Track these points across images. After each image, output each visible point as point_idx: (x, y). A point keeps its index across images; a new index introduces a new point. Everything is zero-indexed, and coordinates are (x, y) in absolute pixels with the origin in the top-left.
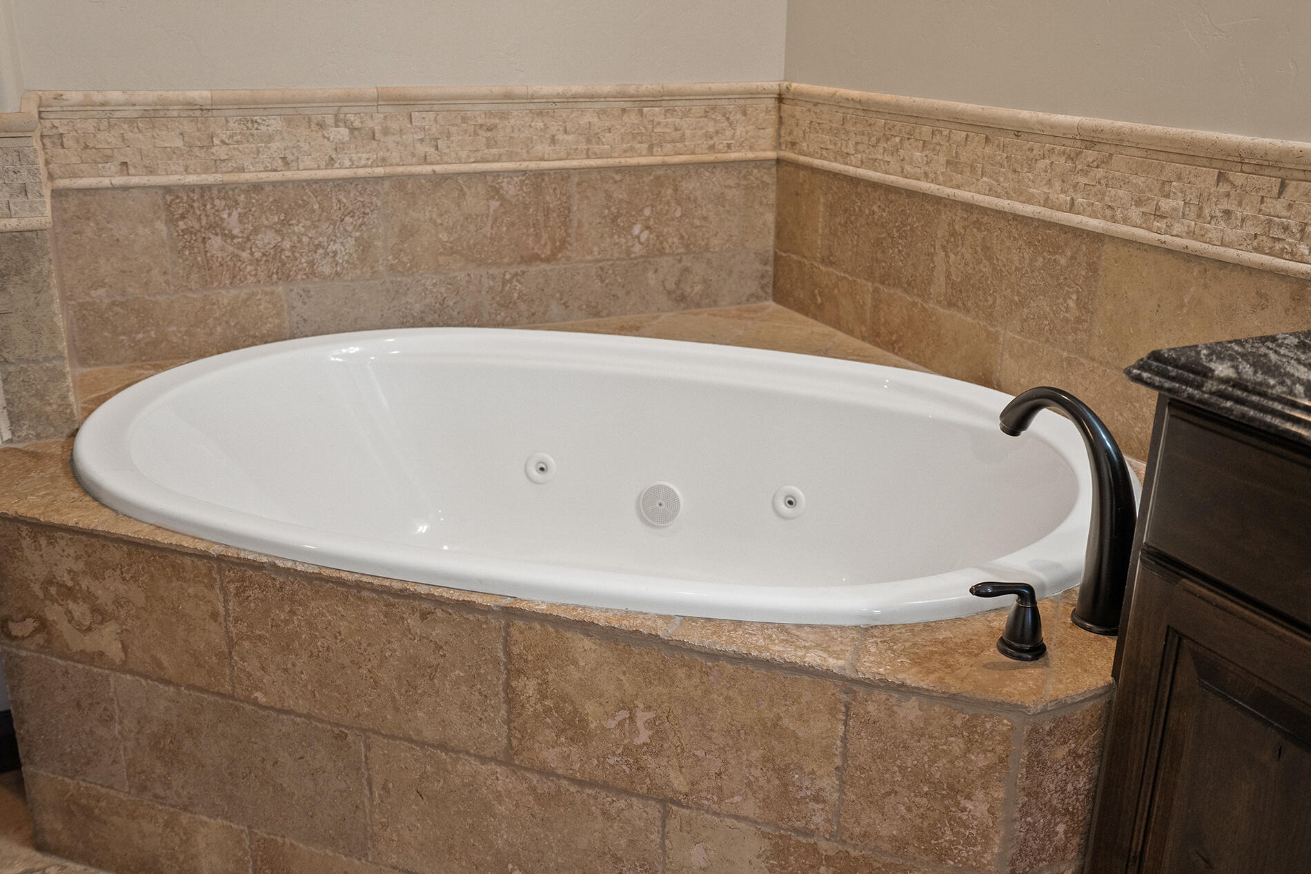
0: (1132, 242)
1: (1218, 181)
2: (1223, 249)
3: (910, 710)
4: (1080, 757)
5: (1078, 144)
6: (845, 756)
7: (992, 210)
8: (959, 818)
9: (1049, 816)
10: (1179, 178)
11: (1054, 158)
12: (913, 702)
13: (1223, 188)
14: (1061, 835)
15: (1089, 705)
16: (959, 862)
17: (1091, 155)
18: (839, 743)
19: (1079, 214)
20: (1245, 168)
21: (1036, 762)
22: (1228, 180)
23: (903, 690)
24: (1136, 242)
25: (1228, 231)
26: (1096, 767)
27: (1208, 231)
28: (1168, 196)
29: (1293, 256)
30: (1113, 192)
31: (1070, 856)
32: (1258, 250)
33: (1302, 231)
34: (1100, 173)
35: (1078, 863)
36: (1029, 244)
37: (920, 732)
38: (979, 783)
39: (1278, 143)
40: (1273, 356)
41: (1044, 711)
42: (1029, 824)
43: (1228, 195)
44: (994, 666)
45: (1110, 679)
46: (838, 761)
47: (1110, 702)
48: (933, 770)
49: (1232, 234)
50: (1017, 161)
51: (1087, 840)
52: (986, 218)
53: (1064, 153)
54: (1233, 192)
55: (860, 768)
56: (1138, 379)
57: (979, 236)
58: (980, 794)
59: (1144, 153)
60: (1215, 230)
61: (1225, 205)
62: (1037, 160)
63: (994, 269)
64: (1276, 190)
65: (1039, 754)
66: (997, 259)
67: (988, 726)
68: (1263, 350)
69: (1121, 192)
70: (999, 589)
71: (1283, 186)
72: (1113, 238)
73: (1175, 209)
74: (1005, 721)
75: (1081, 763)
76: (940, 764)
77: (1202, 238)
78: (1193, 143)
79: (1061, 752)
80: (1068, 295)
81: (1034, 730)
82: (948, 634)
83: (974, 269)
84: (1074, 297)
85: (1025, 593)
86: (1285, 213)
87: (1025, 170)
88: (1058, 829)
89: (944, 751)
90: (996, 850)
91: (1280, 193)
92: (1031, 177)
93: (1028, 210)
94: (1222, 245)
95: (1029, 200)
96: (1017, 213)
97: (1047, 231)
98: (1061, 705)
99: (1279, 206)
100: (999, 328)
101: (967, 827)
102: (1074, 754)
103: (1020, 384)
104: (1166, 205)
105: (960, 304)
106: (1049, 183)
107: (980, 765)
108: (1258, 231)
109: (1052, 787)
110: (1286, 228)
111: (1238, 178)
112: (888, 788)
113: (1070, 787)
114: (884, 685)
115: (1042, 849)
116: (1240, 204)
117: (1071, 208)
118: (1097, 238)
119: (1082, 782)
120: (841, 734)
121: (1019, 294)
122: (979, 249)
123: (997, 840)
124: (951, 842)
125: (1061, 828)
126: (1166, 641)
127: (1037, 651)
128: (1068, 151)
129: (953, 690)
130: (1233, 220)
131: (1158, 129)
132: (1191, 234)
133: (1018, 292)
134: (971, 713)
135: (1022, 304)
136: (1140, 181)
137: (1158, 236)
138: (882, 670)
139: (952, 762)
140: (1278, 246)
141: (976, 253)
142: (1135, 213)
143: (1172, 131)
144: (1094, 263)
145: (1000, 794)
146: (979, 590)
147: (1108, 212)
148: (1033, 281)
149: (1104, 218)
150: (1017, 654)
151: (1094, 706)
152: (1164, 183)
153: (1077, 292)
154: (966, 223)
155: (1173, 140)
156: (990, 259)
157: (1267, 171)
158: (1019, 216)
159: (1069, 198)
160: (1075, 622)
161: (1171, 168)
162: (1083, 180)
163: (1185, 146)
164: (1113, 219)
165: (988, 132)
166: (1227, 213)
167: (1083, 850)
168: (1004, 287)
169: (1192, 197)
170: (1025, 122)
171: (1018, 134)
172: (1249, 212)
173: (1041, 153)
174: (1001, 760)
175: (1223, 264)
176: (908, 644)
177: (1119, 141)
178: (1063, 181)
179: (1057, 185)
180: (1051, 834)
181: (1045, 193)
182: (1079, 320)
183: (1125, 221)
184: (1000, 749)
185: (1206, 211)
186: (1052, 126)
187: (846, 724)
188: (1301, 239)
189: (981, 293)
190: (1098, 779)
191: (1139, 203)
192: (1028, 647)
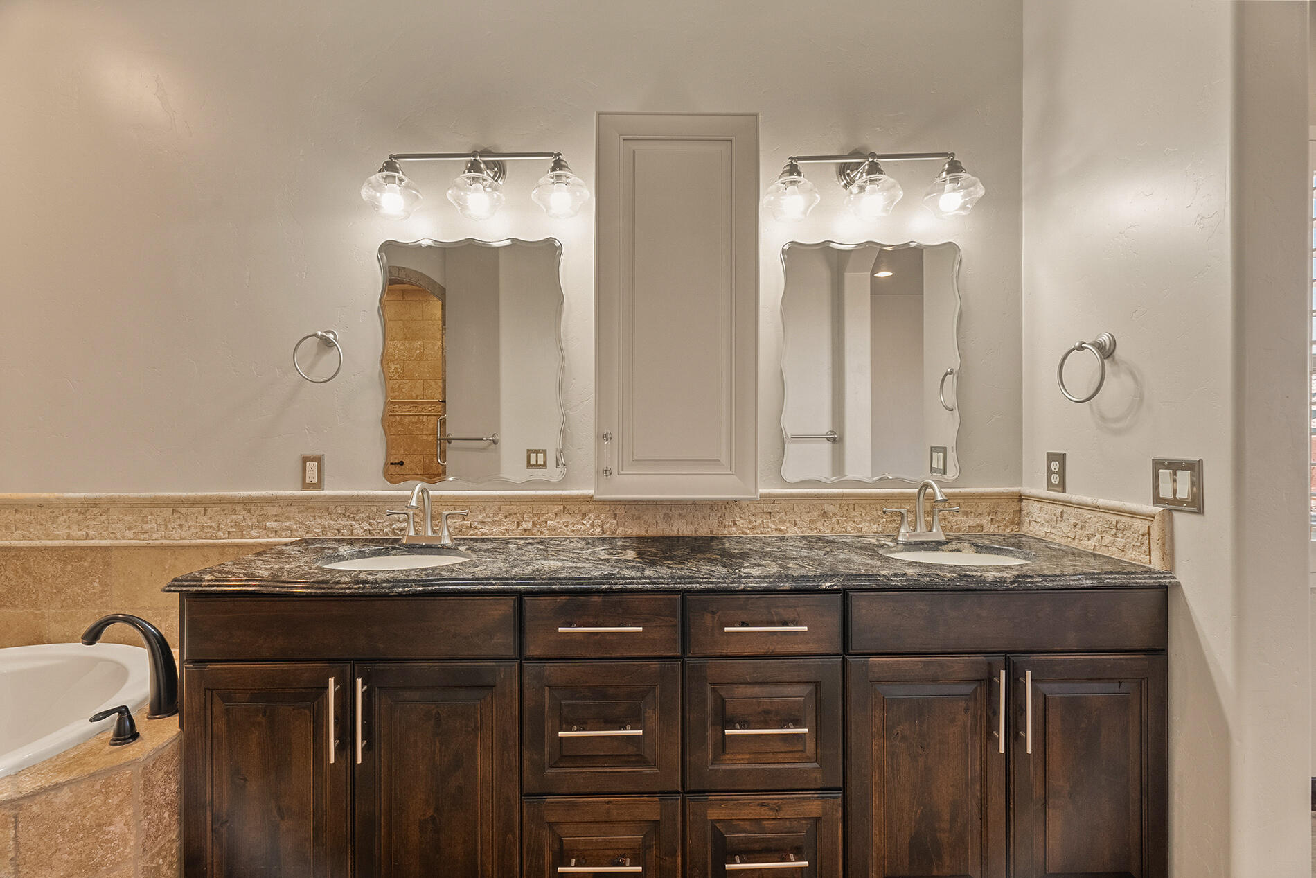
0: (130, 547)
1: (173, 513)
2: (181, 541)
3: (65, 796)
4: (170, 773)
5: (86, 506)
6: (17, 849)
7: (27, 547)
8: (107, 839)
9: (159, 811)
10: (152, 514)
11: (70, 515)
12: (66, 789)
13: (176, 515)
14: (167, 818)
15: (170, 746)
16: (110, 864)
17: (95, 510)
18: (11, 843)
19: (93, 539)
20: (185, 506)
21: (149, 784)
22: (178, 512)
23: (58, 787)
24: (132, 546)
25: (183, 533)
26: (179, 775)
27: (172, 535)
28: (147, 523)
29: (217, 538)
30: (113, 526)
31: (173, 828)
32: (198, 538)
33: (218, 527)
34: (103, 518)
35: (178, 830)
36: (60, 560)
37: (72, 805)
38: (116, 813)
39: (199, 494)
40: (225, 569)
41: (149, 757)
42: (149, 819)
43: (179, 518)
44: (112, 752)
45: (179, 730)
46: (12, 855)
47: (181, 740)
48: (85, 822)
49: (184, 534)
50: (43, 519)
51: (180, 816)
52: (23, 553)
53: (77, 511)
54: (181, 516)
55: (31, 849)
56: (168, 591)
57: (19, 563)
58: (118, 819)
59: (129, 506)
60: (175, 534)
61: (179, 522)
62: (57, 517)
63: (34, 578)
64: (203, 513)
65: (149, 780)
66: (36, 573)
67: (117, 779)
68: (221, 568)
69: (118, 525)
70: (106, 714)
71: (205, 510)
72: (117, 547)
73: (152, 528)
74: (127, 772)
75: (171, 776)
76: (89, 816)
77: (169, 538)
78: (156, 498)
79: (161, 774)
80: (93, 581)
81: (145, 768)
82: (76, 753)
83: (17, 582)
84: (97, 581)
85: (123, 710)
86: (209, 521)
87: (50, 523)
88: (164, 816)
89: (90, 807)
90: (132, 844)
91: (205, 514)
92: (55, 526)
93: (56, 543)
94: (181, 539)
95: (56, 538)
96: (48, 545)
97: (72, 552)
98: (157, 750)
99: (206, 519)
100: (44, 610)
101: (111, 842)
102: (167, 773)
103: (66, 636)
104: (146, 527)
105: (8, 604)
106: (69, 527)
107: (115, 803)
108: (198, 530)
109: (159, 794)
110: (211, 527)
111: (184, 510)
112: (54, 849)
113: (168, 791)
114: (45, 790)
115: (158, 830)
116: (186, 521)
117: (87, 537)
118: (107, 549)
119: (174, 786)
120: (13, 836)
121: (56, 588)
122: (20, 570)
123: (132, 837)
124: (103, 856)
125: (166, 815)
126: (205, 695)
127: (135, 736)
128: (79, 509)
129: (92, 771)
130: (184, 527)
131: (136, 494)
132: (163, 537)
133: (55, 587)
134: (105, 778)
135: (60, 592)
136: (129, 518)
137: (144, 542)
138: (39, 784)
139: (97, 811)
140: (208, 535)
141: (17, 572)
142: (129, 533)
143: (143, 494)
144: (107, 561)
145: (130, 812)
146: (95, 719)
147: (112, 536)
148: (66, 579)
149: (110, 539)
150: (123, 742)
151: (173, 745)
152: (143, 518)
153: (99, 577)
154: (6, 558)
155: (144, 499)
156: (30, 574)
157: (197, 506)
158: (49, 547)
159: (84, 533)
160: (149, 718)
161: (146, 511)
162: (92, 523)
163: (152, 500)
164: (116, 538)
165: (16, 507)
166: (180, 525)
167: (179, 822)
168: (43, 587)
169: (160, 521)
170: (46, 499)
171: (41, 506)
172: (191, 523)
173: (61, 513)
174: (128, 793)
175: (183, 547)
176: (50, 768)
177: (113, 502)
178: (79, 525)
179: (75, 527)
180: (161, 820)
181: (67, 533)
182: (102, 592)
183: (124, 538)
184: (126, 788)
185: (170, 526)
186: (66, 499)
187: (16, 828)
188: (219, 530)
189: (26, 593)
190: (181, 781)
191: (130, 528)
192: (129, 736)
